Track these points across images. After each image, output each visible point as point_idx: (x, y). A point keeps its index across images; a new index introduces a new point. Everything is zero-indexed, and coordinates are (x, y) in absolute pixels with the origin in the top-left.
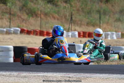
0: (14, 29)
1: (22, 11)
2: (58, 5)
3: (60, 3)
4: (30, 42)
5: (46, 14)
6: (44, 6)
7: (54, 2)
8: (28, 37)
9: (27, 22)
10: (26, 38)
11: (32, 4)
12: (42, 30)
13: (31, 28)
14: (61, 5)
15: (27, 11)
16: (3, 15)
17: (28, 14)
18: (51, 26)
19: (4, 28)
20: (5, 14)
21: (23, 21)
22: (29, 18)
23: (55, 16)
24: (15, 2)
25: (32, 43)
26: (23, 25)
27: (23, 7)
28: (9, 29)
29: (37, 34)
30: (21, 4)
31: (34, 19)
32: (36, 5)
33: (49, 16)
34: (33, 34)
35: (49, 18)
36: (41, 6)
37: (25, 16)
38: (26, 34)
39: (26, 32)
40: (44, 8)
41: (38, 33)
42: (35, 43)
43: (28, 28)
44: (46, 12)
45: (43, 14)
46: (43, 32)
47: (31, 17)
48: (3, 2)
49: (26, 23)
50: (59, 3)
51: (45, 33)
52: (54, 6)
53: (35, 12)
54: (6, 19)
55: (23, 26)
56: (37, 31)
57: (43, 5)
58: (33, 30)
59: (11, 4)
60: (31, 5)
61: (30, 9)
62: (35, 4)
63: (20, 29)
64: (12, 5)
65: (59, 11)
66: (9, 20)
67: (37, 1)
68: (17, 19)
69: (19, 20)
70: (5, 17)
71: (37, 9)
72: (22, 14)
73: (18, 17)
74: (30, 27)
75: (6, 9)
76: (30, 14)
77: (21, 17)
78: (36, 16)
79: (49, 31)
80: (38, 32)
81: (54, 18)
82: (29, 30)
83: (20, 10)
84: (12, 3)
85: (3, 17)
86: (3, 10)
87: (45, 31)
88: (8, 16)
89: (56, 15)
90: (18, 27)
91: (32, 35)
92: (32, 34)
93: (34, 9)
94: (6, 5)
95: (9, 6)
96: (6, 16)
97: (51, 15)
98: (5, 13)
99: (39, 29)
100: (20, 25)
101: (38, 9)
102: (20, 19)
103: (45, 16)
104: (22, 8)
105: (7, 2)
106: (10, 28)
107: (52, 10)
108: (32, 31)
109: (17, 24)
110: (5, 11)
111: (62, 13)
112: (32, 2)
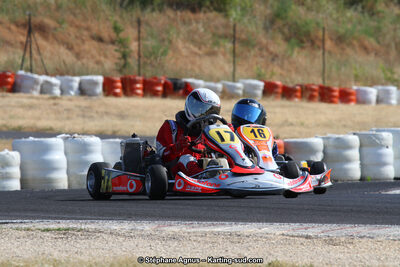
0: (245, 85)
1: (270, 31)
2: (378, 13)
3: (383, 5)
4: (286, 121)
5: (340, 39)
6: (335, 16)
7: (364, 3)
8: (283, 106)
9: (286, 62)
10: (278, 110)
11: (301, 10)
12: (327, 84)
13: (295, 80)
14: (387, 10)
15: (286, 30)
16: (216, 44)
17: (287, 39)
18: (354, 72)
19: (218, 80)
20: (222, 42)
21: (273, 60)
22: (293, 49)
23: (366, 43)
24: (251, 7)
25: (292, 124)
26: (272, 71)
27: (275, 20)
28: (230, 83)
29: (311, 98)
30: (269, 11)
31: (305, 52)
32: (314, 13)
33: (350, 44)
34: (302, 97)
35: (349, 51)
36: (328, 16)
37: (279, 46)
38: (280, 96)
39: (280, 90)
40: (337, 21)
41: (316, 94)
42: (302, 124)
43: (288, 80)
44: (342, 31)
45: (331, 39)
46: (330, 90)
47: (297, 49)
48: (216, 5)
49: (282, 67)
50: (380, 7)
51: (336, 94)
52: (366, 14)
53: (308, 34)
54: (224, 54)
55: (273, 74)
56: (314, 87)
57: (334, 12)
58: (301, 86)
59: (239, 12)
60: (297, 13)
61: (296, 24)
62: (309, 9)
63: (262, 84)
64: (243, 15)
65: (378, 30)
66: (232, 59)
67: (315, 3)
68: (255, 56)
69: (262, 57)
70: (222, 49)
71: (313, 25)
72: (273, 38)
73: (261, 49)
74: (294, 75)
75: (226, 26)
76: (293, 40)
77: (267, 50)
78: (313, 43)
79: (348, 86)
80: (314, 90)
81: (366, 49)
82: (290, 85)
83: (266, 29)
84: (243, 9)
85: (216, 49)
86: (217, 28)
87: (336, 88)
88: (229, 45)
89: (371, 42)
90: (259, 77)
91: (297, 100)
92: (296, 96)
93: (306, 24)
94: (227, 16)
95: (235, 19)
96: (225, 46)
97: (355, 42)
98: (220, 37)
99: (320, 82)
100: (263, 71)
101: (318, 24)
102: (265, 53)
103: (336, 44)
104: (272, 22)
105: (228, 7)
106: (234, 81)
107: (359, 27)
108: (298, 88)
109: (255, 68)
110: (222, 31)
111: (388, 37)
112: (303, 4)
